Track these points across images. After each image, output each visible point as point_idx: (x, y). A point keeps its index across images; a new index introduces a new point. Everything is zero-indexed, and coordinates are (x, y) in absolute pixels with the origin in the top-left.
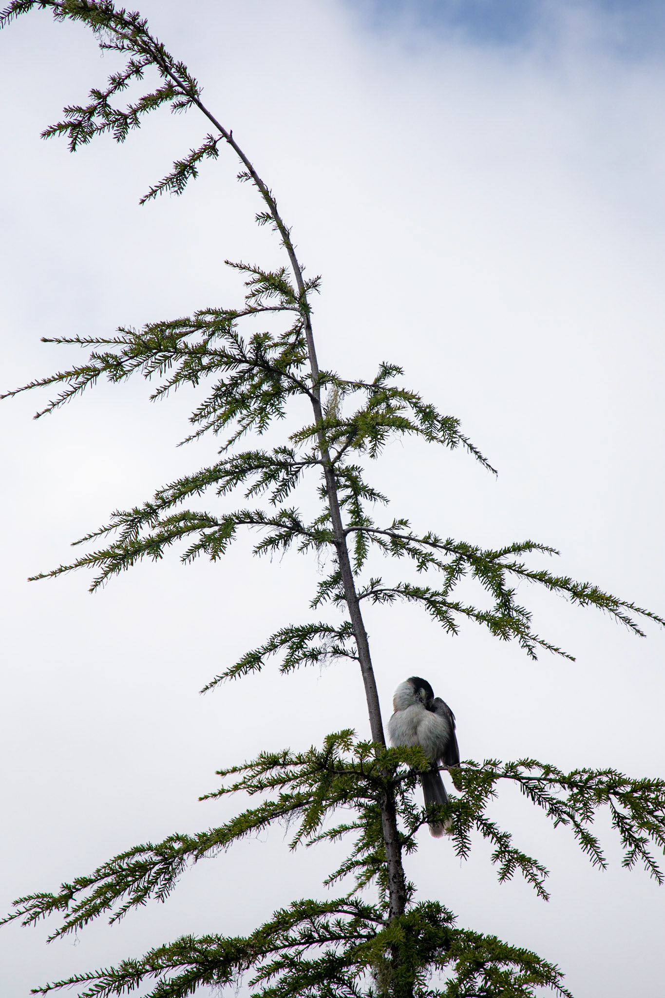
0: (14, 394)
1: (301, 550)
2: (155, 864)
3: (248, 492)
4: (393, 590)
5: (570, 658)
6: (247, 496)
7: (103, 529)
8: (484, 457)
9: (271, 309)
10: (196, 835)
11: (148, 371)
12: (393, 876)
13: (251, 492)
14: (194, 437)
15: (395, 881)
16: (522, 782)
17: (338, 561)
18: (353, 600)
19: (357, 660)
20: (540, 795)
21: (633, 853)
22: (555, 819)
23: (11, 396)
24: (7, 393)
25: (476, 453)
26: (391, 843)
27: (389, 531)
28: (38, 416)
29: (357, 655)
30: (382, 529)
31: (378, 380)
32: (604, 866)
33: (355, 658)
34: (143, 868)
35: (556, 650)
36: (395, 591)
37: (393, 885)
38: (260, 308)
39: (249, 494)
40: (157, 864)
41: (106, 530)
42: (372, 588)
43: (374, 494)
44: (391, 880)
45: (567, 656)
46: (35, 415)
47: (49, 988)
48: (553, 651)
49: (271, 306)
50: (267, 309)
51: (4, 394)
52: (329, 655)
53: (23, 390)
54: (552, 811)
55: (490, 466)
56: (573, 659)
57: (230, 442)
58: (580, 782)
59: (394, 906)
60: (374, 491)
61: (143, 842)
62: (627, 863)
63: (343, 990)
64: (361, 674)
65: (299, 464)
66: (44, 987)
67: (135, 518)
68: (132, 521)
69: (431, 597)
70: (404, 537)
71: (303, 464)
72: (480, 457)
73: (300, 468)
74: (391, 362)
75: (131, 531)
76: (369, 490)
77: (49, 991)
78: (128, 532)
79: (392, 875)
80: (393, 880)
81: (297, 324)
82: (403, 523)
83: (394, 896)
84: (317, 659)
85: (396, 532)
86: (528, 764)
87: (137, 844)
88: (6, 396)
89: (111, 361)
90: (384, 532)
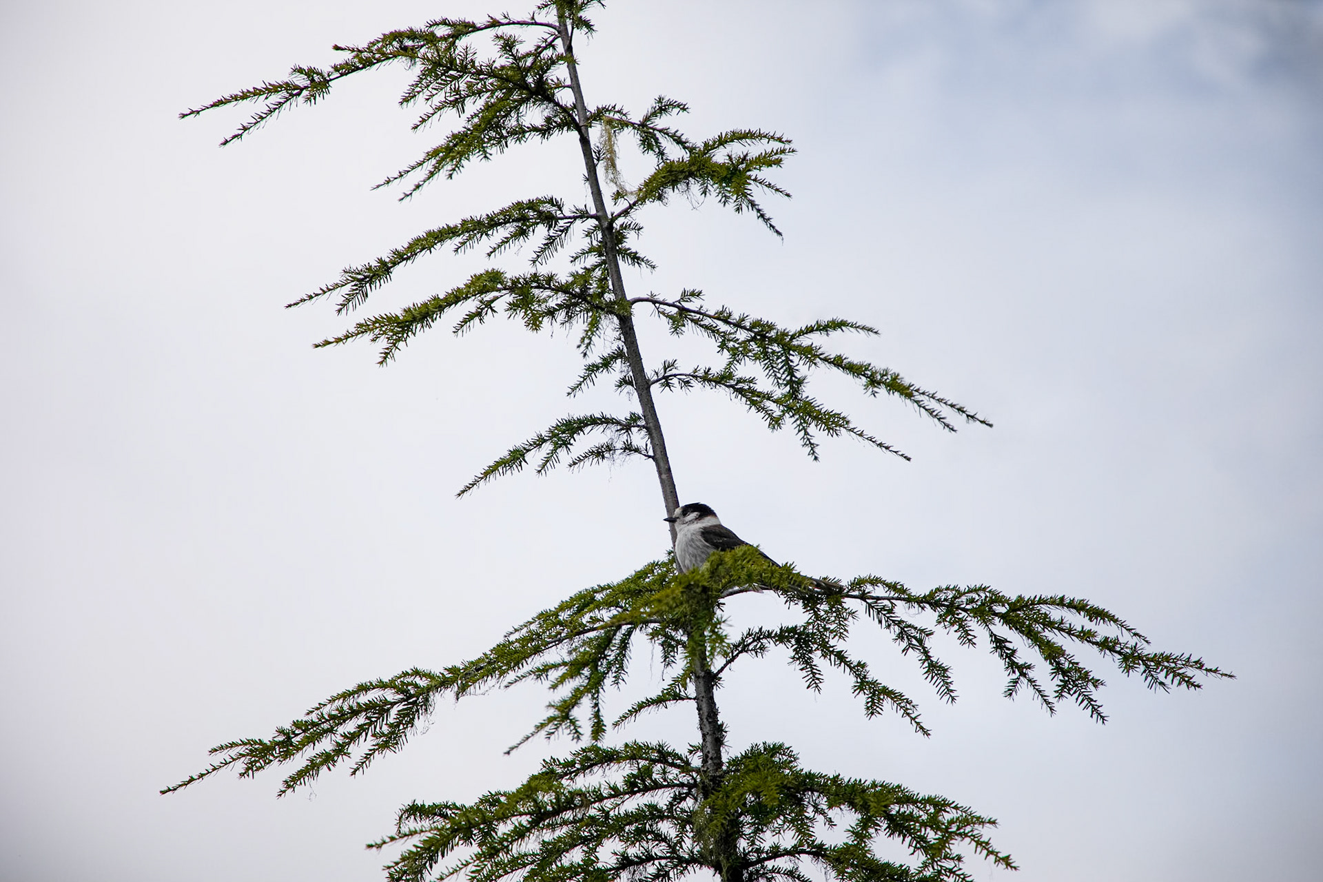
0: (198, 112)
1: (563, 324)
2: (393, 704)
3: (491, 250)
4: (690, 375)
5: (905, 457)
6: (489, 255)
7: (325, 289)
8: (767, 216)
9: (519, 23)
10: (446, 669)
11: (430, 94)
12: (708, 716)
13: (494, 250)
14: (396, 178)
15: (710, 720)
16: (867, 603)
17: (623, 339)
18: (642, 385)
19: (651, 459)
20: (888, 618)
21: (1016, 682)
22: (904, 644)
23: (193, 115)
24: (189, 111)
25: (759, 211)
26: (704, 677)
27: (678, 304)
28: (226, 142)
29: (651, 453)
30: (670, 301)
31: (647, 118)
32: (953, 699)
33: (649, 457)
34: (380, 709)
35: (887, 448)
36: (692, 376)
37: (708, 725)
38: (506, 21)
39: (492, 252)
40: (395, 703)
41: (329, 290)
42: (665, 372)
43: (638, 258)
44: (705, 720)
45: (902, 455)
46: (223, 140)
47: (384, 843)
48: (884, 449)
49: (519, 20)
50: (514, 23)
51: (185, 113)
52: (618, 452)
53: (208, 108)
54: (900, 636)
55: (773, 227)
56: (909, 459)
57: (418, 186)
58: (945, 600)
59: (710, 751)
60: (637, 255)
61: (371, 677)
62: (1010, 693)
63: (661, 848)
64: (657, 475)
65: (570, 218)
66: (379, 842)
67: (366, 277)
68: (362, 280)
69: (736, 384)
70: (694, 312)
71: (575, 218)
72: (762, 216)
73: (571, 223)
74: (669, 96)
75: (357, 293)
76: (631, 253)
77: (384, 846)
78: (353, 294)
79: (706, 714)
80: (707, 720)
81: (540, 44)
82: (696, 294)
83: (709, 738)
84: (603, 457)
85: (686, 305)
86: (875, 582)
87: (364, 680)
88: (187, 115)
89: (316, 78)
90: (673, 305)
